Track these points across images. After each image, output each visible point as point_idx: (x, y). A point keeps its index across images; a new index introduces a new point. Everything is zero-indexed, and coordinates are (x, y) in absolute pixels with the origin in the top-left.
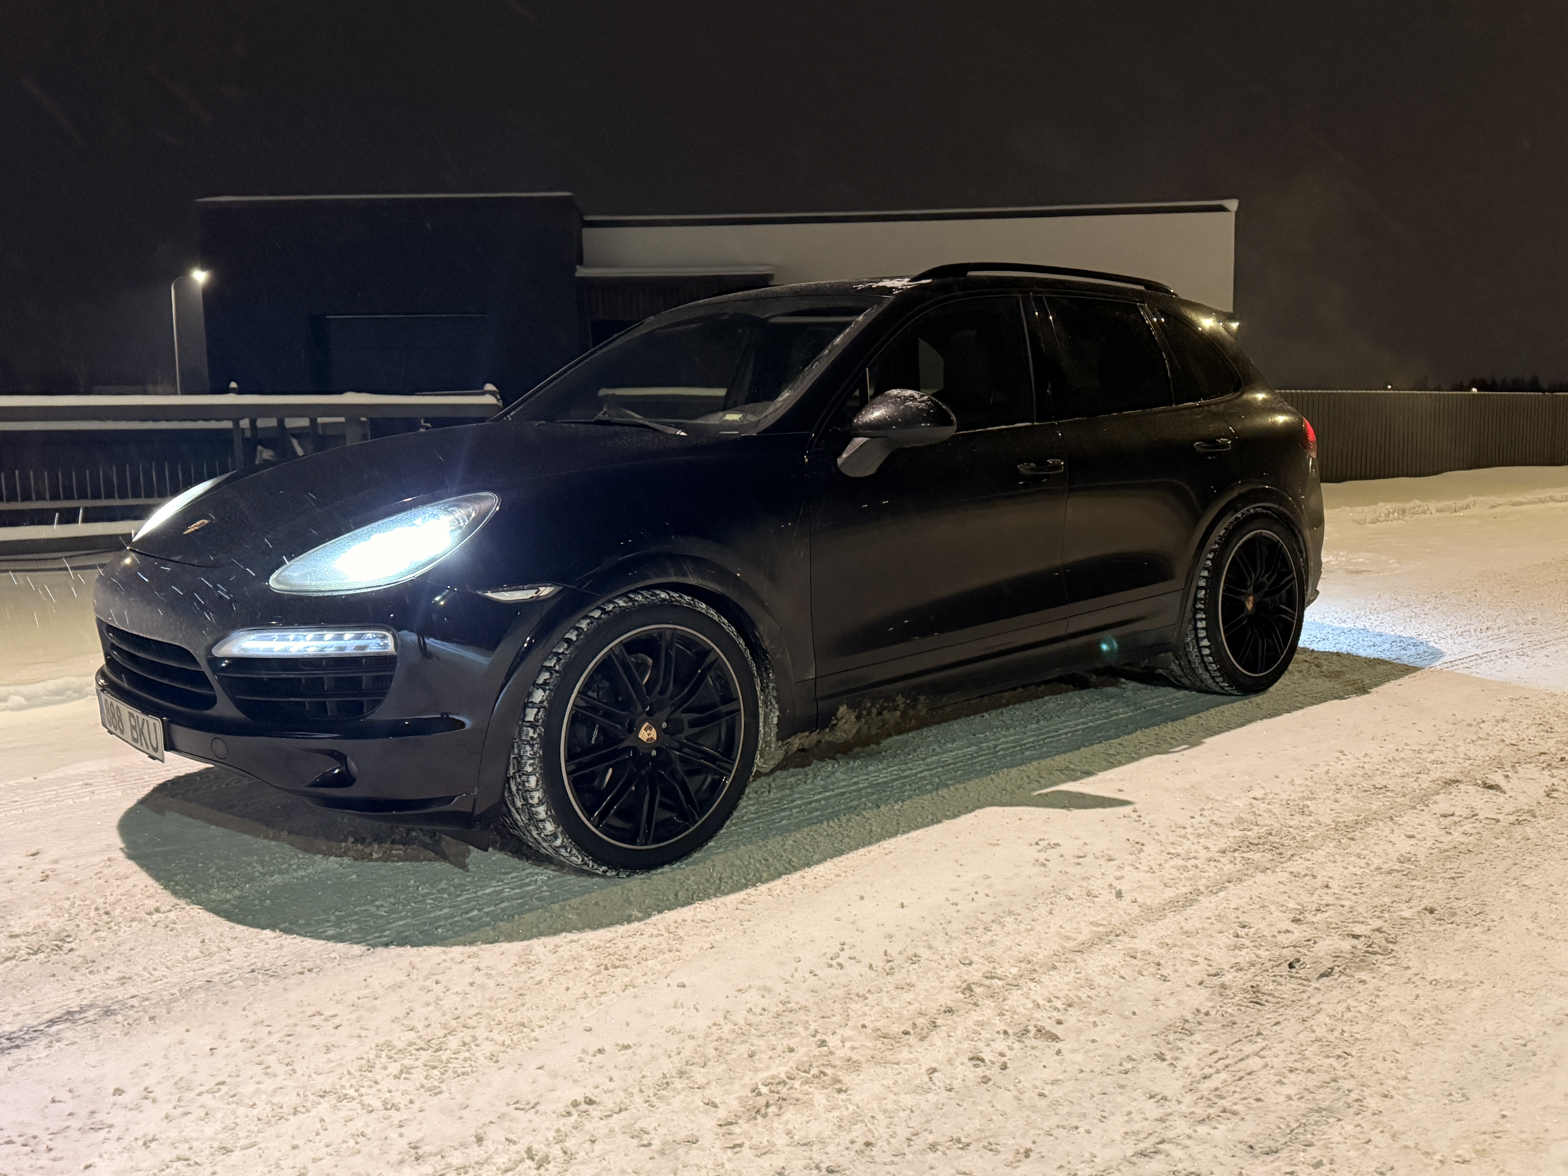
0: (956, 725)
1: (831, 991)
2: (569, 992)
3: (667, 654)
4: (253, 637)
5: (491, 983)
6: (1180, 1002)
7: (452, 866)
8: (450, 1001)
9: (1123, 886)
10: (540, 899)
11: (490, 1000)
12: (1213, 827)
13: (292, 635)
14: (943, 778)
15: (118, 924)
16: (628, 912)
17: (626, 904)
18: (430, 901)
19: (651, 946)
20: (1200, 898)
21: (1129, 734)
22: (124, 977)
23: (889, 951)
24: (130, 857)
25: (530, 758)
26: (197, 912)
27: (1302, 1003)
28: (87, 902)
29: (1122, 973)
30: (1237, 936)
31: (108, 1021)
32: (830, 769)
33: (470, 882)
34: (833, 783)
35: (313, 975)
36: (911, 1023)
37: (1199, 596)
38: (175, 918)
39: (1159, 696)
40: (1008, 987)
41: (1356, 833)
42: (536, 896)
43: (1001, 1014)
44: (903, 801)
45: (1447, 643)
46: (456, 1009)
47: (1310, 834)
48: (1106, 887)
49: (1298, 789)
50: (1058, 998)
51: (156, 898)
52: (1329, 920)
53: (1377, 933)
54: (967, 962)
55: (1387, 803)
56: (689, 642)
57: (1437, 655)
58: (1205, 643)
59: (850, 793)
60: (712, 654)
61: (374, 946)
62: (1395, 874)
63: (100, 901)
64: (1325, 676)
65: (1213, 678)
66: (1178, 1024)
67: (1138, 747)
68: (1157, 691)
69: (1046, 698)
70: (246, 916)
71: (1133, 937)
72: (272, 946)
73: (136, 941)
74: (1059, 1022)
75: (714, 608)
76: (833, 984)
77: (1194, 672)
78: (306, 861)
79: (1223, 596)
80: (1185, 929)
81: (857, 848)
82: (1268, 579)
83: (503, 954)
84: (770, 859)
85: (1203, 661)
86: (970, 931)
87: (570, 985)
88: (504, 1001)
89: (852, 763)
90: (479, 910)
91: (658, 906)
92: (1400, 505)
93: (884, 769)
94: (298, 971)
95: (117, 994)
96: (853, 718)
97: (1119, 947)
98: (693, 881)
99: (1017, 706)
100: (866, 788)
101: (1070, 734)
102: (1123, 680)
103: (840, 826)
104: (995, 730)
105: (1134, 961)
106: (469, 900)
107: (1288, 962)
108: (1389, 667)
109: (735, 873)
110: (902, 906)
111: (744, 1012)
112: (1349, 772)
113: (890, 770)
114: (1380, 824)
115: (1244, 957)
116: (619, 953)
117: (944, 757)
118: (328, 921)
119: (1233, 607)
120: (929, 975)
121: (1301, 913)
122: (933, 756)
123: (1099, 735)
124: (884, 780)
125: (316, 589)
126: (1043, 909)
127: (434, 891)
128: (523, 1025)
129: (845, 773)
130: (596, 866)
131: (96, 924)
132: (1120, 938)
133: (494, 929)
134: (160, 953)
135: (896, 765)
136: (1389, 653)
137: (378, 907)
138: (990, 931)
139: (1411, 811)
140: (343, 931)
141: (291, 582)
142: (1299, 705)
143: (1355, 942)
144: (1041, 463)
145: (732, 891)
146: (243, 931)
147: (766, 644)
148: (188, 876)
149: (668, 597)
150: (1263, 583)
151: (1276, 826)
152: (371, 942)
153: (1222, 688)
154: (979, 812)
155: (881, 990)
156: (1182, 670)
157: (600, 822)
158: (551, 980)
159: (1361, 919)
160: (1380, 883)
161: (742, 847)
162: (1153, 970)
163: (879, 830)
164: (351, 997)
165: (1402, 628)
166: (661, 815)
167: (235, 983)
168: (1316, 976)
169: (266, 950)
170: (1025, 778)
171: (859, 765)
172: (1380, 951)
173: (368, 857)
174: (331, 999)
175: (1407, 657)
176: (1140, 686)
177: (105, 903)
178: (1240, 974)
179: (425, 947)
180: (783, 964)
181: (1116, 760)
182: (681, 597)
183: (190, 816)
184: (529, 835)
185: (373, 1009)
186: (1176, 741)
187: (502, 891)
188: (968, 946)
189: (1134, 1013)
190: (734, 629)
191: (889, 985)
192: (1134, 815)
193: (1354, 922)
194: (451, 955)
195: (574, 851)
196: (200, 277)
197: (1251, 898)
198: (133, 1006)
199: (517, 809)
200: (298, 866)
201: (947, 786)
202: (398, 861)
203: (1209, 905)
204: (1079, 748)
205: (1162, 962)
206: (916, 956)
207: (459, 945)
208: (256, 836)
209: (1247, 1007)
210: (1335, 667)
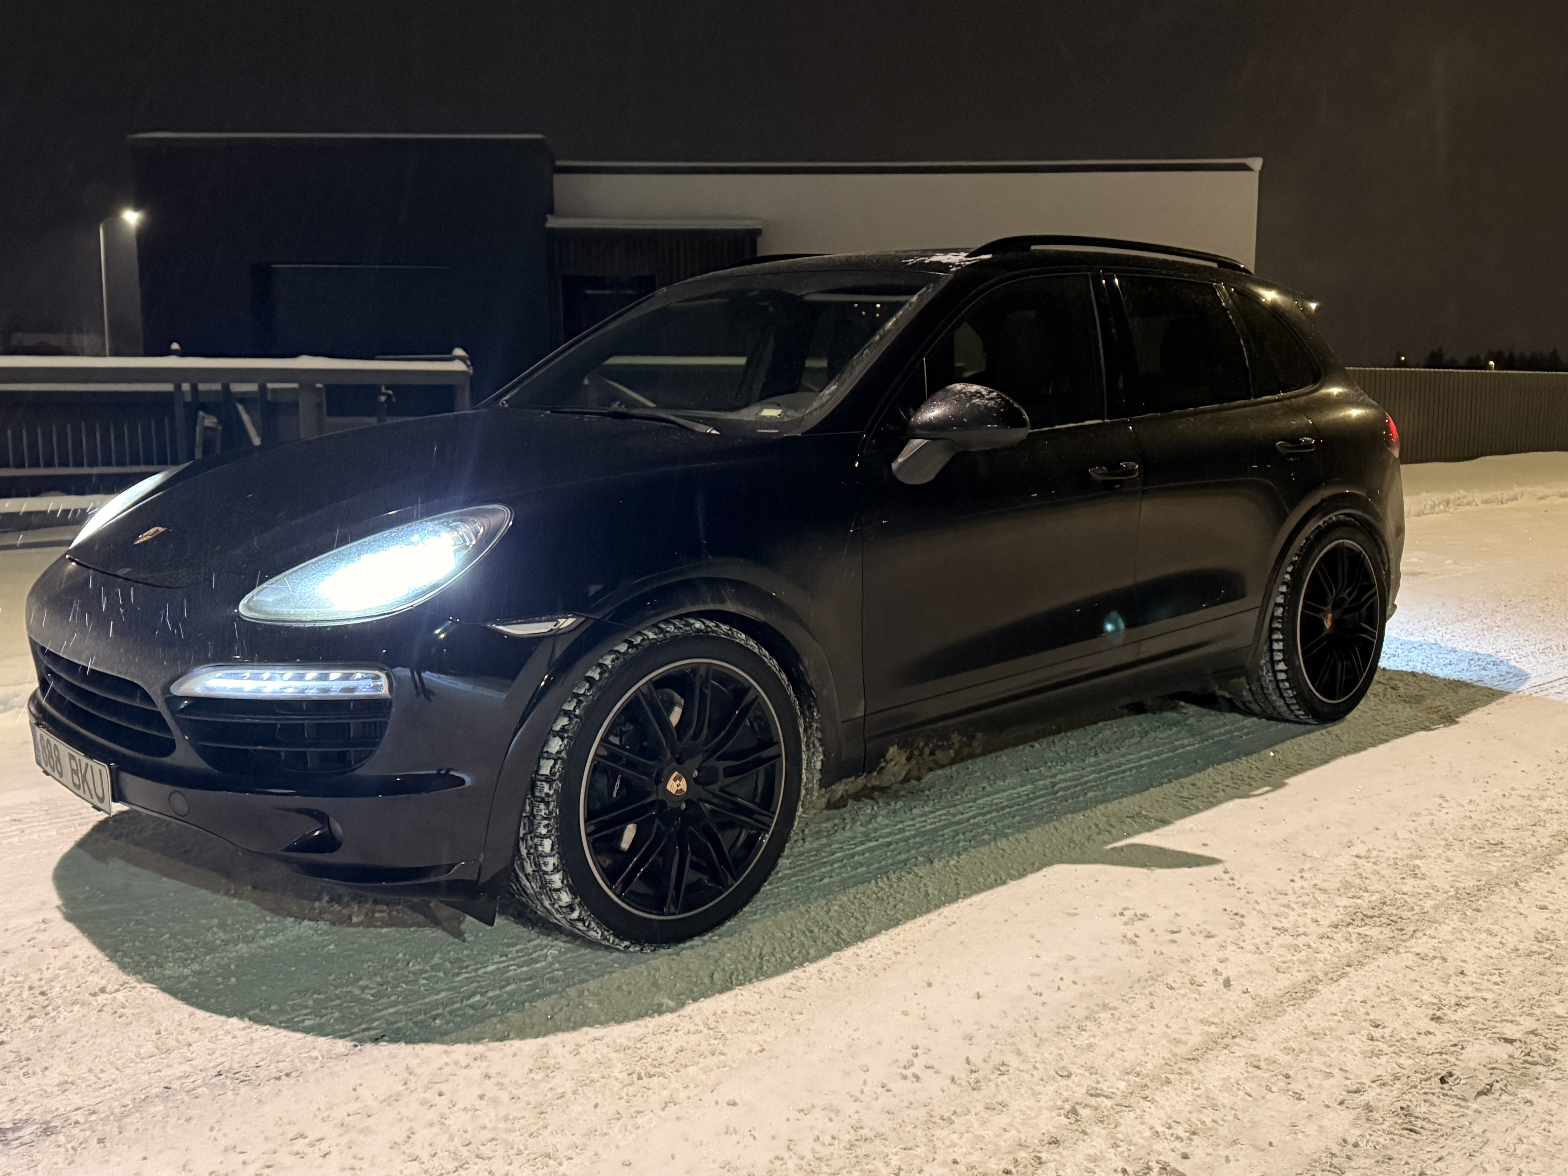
0: (1004, 757)
1: (910, 1111)
2: (598, 1110)
3: (703, 695)
4: (219, 674)
5: (504, 1096)
6: (1321, 1129)
7: (445, 934)
8: (457, 1121)
9: (1228, 971)
10: (553, 980)
11: (506, 1119)
12: (1318, 894)
13: (266, 674)
14: (999, 825)
15: (56, 1009)
16: (656, 1001)
17: (654, 989)
18: (424, 982)
19: (689, 1046)
20: (1320, 987)
21: (1200, 771)
22: (66, 1082)
23: (971, 1058)
24: (69, 918)
25: (544, 818)
26: (151, 993)
27: (1463, 1131)
28: (19, 979)
29: (1248, 1090)
30: (1372, 1039)
31: (47, 1143)
32: (869, 811)
33: (468, 956)
34: (875, 830)
35: (293, 1081)
36: (1011, 1158)
37: (1276, 614)
38: (123, 1000)
39: (1225, 725)
40: (1119, 1108)
41: (1481, 902)
42: (547, 976)
43: (1115, 1146)
44: (959, 854)
45: (1530, 663)
46: (466, 1132)
47: (1428, 904)
48: (1211, 973)
49: (1404, 844)
50: (1178, 1123)
51: (102, 972)
52: (1473, 1018)
53: (1532, 1037)
54: (1065, 1073)
55: (1508, 864)
56: (725, 678)
57: (1522, 677)
58: (1282, 666)
59: (897, 843)
60: (751, 692)
61: (362, 1041)
62: (1536, 957)
63: (35, 976)
64: (1405, 701)
65: (1288, 705)
66: (1324, 1160)
67: (1214, 789)
68: (1222, 718)
69: (1101, 724)
70: (209, 998)
71: (1253, 1040)
72: (241, 1040)
73: (79, 1031)
74: (1185, 1157)
75: (754, 639)
76: (911, 1103)
77: (1267, 699)
78: (275, 925)
79: (1302, 613)
80: (1310, 1029)
81: (914, 917)
82: (1349, 595)
83: (515, 1055)
84: (816, 930)
85: (1278, 686)
86: (1062, 1031)
87: (598, 1100)
88: (522, 1121)
89: (893, 804)
90: (482, 994)
91: (692, 991)
92: (1446, 496)
93: (932, 812)
94: (274, 1075)
95: (57, 1105)
96: (903, 760)
97: (1238, 1054)
98: (730, 959)
99: (1069, 734)
100: (914, 836)
101: (1134, 771)
102: (1182, 703)
103: (891, 886)
104: (1049, 764)
105: (1258, 1072)
106: (470, 981)
107: (1439, 1077)
108: (1473, 690)
109: (778, 949)
110: (979, 996)
111: (812, 1141)
112: (1457, 823)
113: (938, 813)
114: (1505, 890)
115: (1384, 1066)
116: (652, 1056)
117: (999, 798)
118: (306, 1007)
119: (1312, 626)
120: (1023, 1091)
121: (1440, 1009)
122: (983, 796)
123: (1167, 772)
124: (933, 826)
125: (295, 618)
126: (1142, 1003)
127: (428, 968)
128: (548, 1156)
129: (886, 816)
130: (617, 941)
131: (31, 1009)
132: (1236, 1040)
133: (501, 1022)
134: (109, 1048)
135: (943, 808)
136: (1468, 674)
137: (363, 988)
138: (1085, 1030)
139: (1537, 874)
140: (323, 1020)
141: (264, 608)
142: (1385, 738)
143: (1509, 1048)
144: (1113, 467)
145: (776, 973)
146: (205, 1019)
147: (811, 679)
148: (137, 944)
149: (703, 627)
150: (1343, 598)
151: (1388, 892)
152: (357, 1036)
153: (1297, 716)
154: (1047, 871)
155: (969, 1112)
156: (1253, 695)
157: (623, 891)
158: (575, 1093)
159: (1510, 1018)
160: (1521, 969)
161: (781, 913)
162: (1282, 1084)
163: (936, 892)
164: (339, 1114)
165: (1475, 643)
166: (691, 876)
167: (199, 1091)
168: (1475, 1094)
169: (235, 1046)
170: (1093, 827)
171: (901, 807)
172: (1541, 1061)
173: (347, 921)
174: (315, 1116)
175: (1489, 678)
176: (1204, 711)
177: (41, 980)
178: (1385, 1091)
179: (422, 1045)
180: (848, 1073)
181: (1192, 804)
182: (717, 626)
183: (138, 864)
184: (539, 904)
185: (366, 1131)
186: (1255, 781)
187: (506, 969)
188: (1062, 1052)
189: (1271, 1144)
190: (776, 663)
191: (977, 1104)
192: (1226, 877)
193: (1502, 1021)
194: (454, 1056)
195: (593, 925)
196: (131, 218)
197: (1379, 988)
198: (77, 1123)
199: (527, 876)
200: (266, 932)
201: (1006, 836)
202: (382, 927)
203: (1331, 997)
204: (1147, 789)
205: (1291, 1073)
206: (1003, 1064)
207: (462, 1042)
208: (216, 892)
209: (1401, 1135)
210: (1414, 690)
